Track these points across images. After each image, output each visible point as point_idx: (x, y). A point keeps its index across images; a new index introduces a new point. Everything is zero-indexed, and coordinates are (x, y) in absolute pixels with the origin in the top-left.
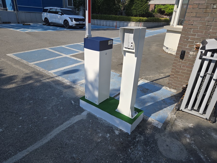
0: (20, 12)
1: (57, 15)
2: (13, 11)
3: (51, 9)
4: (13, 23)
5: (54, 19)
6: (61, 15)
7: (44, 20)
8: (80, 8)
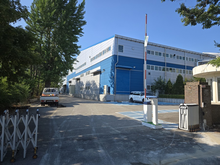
0: (117, 95)
1: (138, 96)
2: (113, 94)
3: (135, 92)
4: (112, 101)
5: (136, 99)
6: (141, 96)
7: (130, 99)
8: (156, 91)
